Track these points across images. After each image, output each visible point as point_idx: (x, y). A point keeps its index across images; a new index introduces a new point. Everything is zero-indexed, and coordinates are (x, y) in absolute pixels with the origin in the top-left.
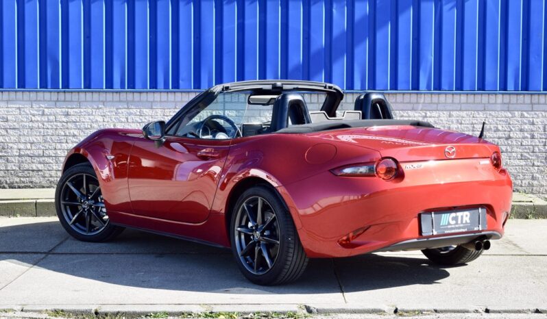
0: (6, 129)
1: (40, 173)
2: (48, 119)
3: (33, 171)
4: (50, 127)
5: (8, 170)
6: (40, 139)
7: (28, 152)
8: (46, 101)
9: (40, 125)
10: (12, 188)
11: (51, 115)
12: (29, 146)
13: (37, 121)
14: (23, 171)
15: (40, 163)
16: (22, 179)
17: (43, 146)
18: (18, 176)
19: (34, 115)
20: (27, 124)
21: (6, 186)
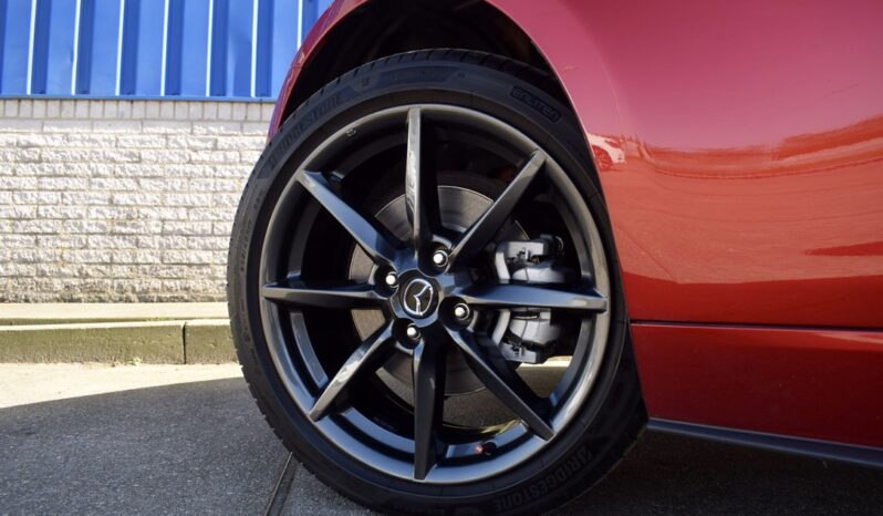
0: (136, 179)
1: (205, 270)
2: (225, 157)
3: (190, 265)
4: (228, 174)
5: (137, 264)
6: (207, 199)
7: (181, 226)
8: (221, 120)
9: (209, 170)
10: (146, 301)
11: (230, 149)
12: (183, 213)
13: (203, 162)
14: (170, 266)
15: (205, 249)
16: (166, 283)
17: (212, 214)
18: (158, 277)
19: (195, 150)
20: (181, 167)
21: (133, 297)
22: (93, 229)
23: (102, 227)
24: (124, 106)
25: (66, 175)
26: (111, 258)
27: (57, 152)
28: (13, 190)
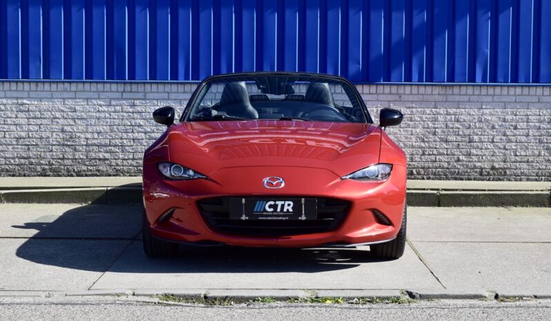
0: (74, 119)
1: (106, 162)
2: (115, 109)
3: (100, 159)
4: (116, 117)
5: (76, 159)
6: (107, 128)
7: (95, 141)
8: (113, 92)
9: (107, 115)
10: (80, 176)
11: (117, 105)
12: (96, 136)
13: (104, 112)
14: (91, 160)
15: (106, 152)
16: (89, 167)
17: (110, 136)
18: (85, 165)
19: (101, 106)
20: (94, 114)
21: (74, 174)
22: (54, 143)
23: (58, 142)
24: (67, 85)
25: (41, 118)
26: (63, 156)
27: (36, 107)
28: (16, 125)
